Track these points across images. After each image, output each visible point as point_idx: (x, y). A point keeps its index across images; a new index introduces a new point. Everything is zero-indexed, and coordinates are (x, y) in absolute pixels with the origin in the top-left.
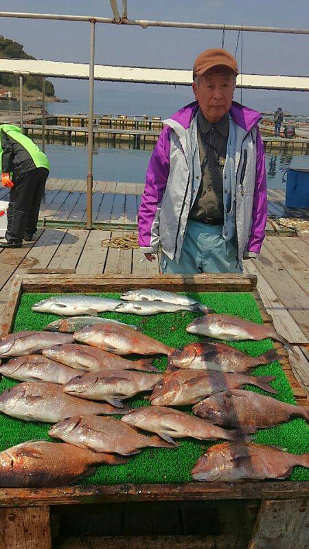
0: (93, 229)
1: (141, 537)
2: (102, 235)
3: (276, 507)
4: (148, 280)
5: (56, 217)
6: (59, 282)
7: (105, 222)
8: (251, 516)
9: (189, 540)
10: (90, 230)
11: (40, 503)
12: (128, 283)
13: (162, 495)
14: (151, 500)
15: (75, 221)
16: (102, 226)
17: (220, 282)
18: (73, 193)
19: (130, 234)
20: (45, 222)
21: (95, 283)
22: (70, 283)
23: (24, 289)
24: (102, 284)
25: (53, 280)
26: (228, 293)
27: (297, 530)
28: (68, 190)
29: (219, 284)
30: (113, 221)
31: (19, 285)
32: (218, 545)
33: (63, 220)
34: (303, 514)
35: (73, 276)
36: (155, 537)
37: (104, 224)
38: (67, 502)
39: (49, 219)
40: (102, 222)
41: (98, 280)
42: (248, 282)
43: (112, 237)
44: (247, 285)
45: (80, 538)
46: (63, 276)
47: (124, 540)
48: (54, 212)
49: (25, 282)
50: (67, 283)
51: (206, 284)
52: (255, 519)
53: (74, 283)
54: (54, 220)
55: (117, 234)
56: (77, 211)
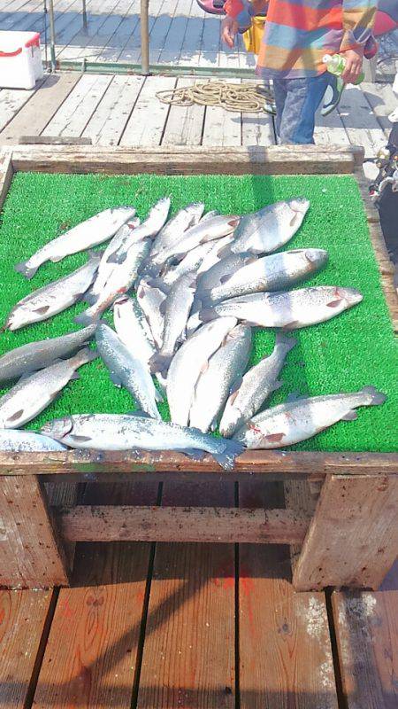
0: (150, 75)
1: (169, 508)
2: (163, 83)
3: (346, 485)
4: (197, 156)
5: (101, 57)
6: (64, 158)
7: (171, 64)
8: (313, 491)
9: (232, 513)
10: (147, 76)
11: (21, 471)
12: (168, 161)
13: (186, 464)
14: (171, 470)
15: (127, 62)
16: (164, 71)
17: (306, 158)
18: (128, 19)
19: (204, 82)
20: (86, 65)
21: (119, 160)
22: (81, 160)
23: (15, 168)
24: (129, 161)
25: (56, 155)
26: (319, 177)
27: (374, 511)
28: (121, 13)
29: (304, 162)
30: (183, 64)
31: (7, 162)
32: (270, 522)
33: (111, 62)
34: (383, 494)
35: (86, 148)
36: (187, 508)
37: (169, 68)
38: (58, 471)
39: (92, 60)
40: (167, 64)
41: (122, 155)
42: (348, 158)
43: (178, 87)
44: (347, 163)
45: (90, 507)
46: (72, 148)
47: (148, 511)
48: (100, 49)
49: (16, 157)
50: (78, 160)
51: (286, 163)
52: (318, 495)
53: (88, 160)
54: (98, 61)
55: (185, 82)
56: (131, 48)
